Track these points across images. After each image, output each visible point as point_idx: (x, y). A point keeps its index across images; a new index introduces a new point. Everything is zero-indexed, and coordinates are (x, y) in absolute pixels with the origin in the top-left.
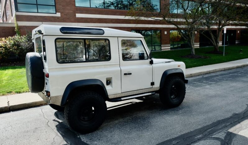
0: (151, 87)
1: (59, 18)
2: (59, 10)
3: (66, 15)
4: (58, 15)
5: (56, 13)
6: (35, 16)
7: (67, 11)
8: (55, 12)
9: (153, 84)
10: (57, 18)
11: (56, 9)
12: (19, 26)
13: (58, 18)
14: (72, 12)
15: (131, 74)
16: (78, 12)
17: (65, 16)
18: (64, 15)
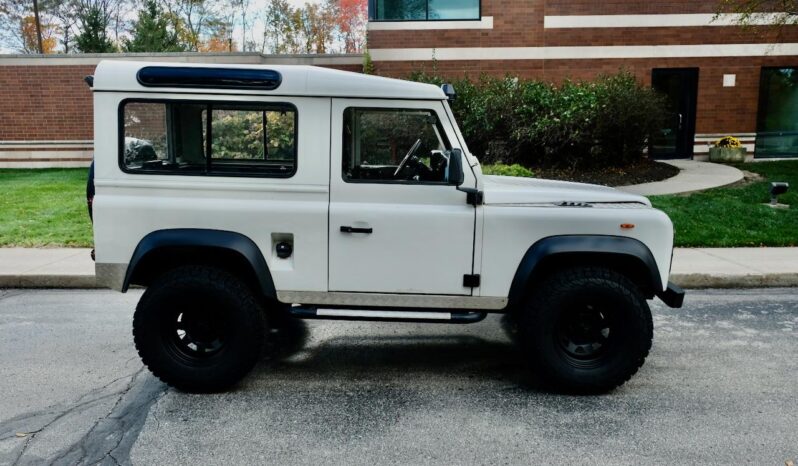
0: (467, 291)
1: (487, 34)
2: (491, 7)
3: (512, 22)
4: (487, 23)
5: (480, 20)
6: (416, 31)
7: (516, 10)
8: (478, 17)
9: (472, 281)
10: (483, 34)
11: (483, 4)
12: (373, 62)
13: (485, 33)
14: (531, 10)
15: (369, 231)
16: (553, 9)
17: (509, 26)
18: (506, 22)
